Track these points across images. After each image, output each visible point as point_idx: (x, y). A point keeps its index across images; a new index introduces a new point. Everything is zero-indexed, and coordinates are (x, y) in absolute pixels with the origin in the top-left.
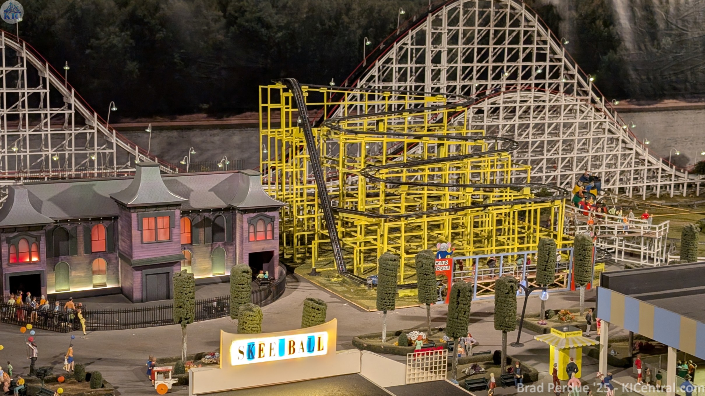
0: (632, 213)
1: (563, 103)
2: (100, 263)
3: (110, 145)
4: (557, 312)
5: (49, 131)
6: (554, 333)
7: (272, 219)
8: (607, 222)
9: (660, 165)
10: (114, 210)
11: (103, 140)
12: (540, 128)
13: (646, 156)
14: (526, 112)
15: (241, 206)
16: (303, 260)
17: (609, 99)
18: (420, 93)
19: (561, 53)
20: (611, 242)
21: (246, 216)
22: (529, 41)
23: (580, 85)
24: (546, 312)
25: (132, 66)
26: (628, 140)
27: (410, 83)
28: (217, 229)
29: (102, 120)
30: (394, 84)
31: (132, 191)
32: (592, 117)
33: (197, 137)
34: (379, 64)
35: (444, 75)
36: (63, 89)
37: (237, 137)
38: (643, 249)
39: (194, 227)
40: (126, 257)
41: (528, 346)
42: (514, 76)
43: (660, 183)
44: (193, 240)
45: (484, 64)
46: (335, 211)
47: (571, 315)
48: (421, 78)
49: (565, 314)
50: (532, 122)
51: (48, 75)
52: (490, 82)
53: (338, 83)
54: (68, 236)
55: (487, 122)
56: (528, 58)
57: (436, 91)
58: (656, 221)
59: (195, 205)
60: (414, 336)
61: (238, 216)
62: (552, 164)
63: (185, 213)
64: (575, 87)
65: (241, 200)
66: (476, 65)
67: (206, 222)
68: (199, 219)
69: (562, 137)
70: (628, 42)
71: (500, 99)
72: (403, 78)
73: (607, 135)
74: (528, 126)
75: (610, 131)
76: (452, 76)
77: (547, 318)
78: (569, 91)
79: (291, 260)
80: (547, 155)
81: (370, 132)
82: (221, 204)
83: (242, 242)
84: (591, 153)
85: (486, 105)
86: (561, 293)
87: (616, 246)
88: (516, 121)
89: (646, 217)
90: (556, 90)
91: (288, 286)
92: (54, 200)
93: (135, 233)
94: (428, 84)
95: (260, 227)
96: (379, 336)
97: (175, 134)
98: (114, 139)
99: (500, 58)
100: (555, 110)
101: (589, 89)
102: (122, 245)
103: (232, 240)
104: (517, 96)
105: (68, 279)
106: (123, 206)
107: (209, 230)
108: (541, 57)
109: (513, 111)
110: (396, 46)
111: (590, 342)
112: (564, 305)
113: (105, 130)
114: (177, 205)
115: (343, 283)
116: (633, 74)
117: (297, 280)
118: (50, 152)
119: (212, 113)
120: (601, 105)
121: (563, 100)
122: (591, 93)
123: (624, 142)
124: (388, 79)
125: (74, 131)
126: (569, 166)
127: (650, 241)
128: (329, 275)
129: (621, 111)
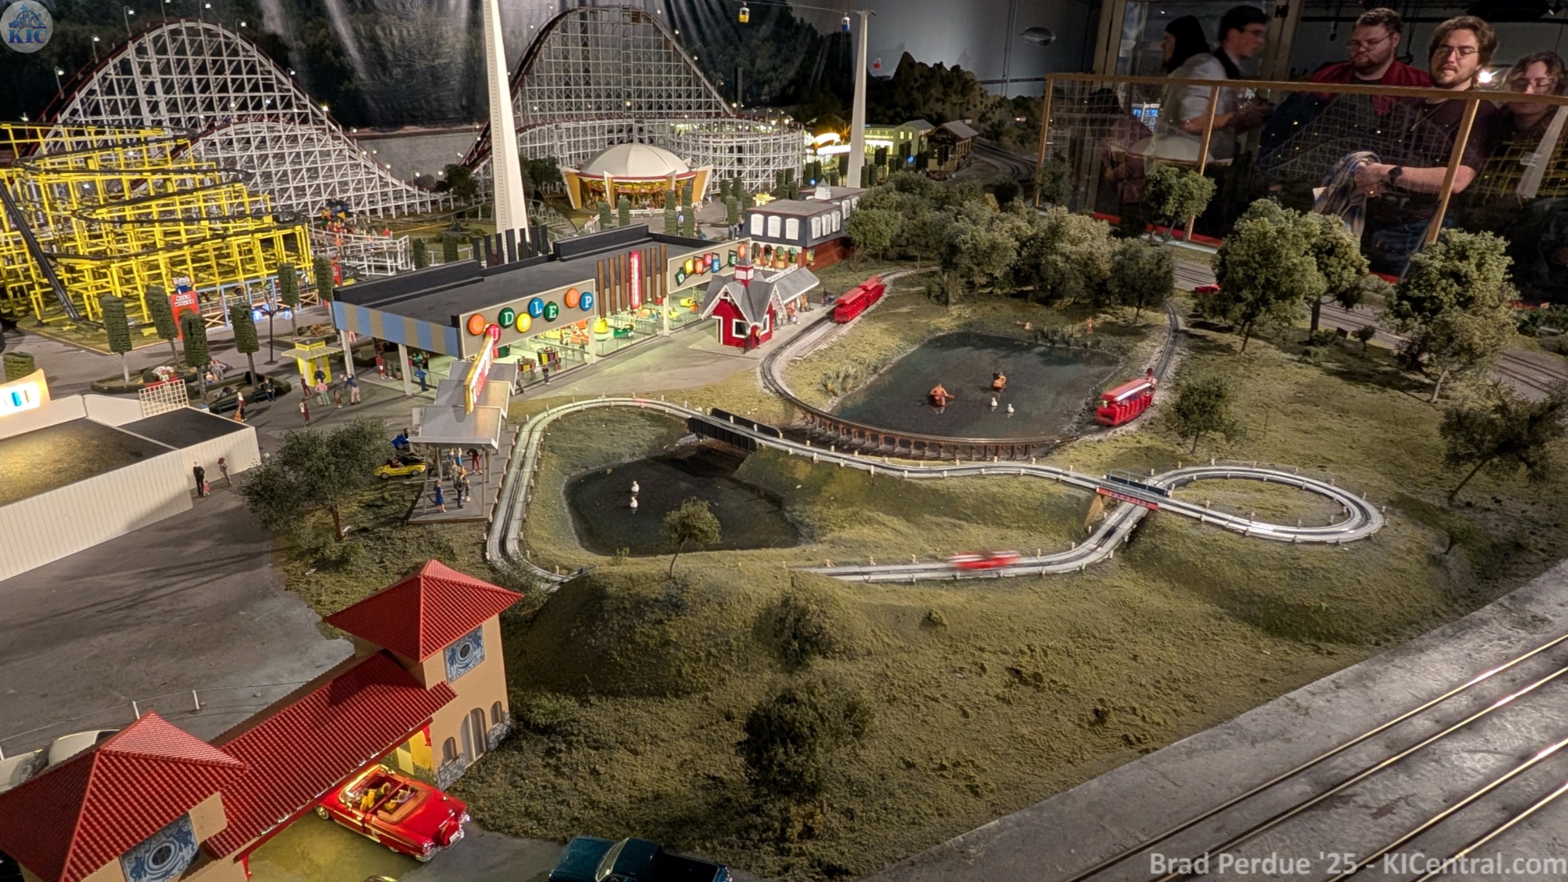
0: (374, 232)
1: (299, 132)
4: (309, 328)
6: (298, 347)
8: (353, 242)
9: (403, 186)
12: (280, 157)
13: (389, 179)
14: (263, 141)
16: (26, 312)
17: (346, 128)
18: (139, 126)
19: (288, 84)
20: (361, 259)
22: (251, 71)
23: (314, 114)
24: (300, 329)
26: (369, 164)
27: (124, 115)
34: (80, 96)
38: (389, 263)
41: (282, 362)
42: (243, 106)
43: (405, 202)
45: (207, 95)
47: (323, 329)
48: (136, 110)
49: (316, 329)
52: (218, 114)
55: (221, 155)
56: (255, 88)
57: (158, 124)
58: (396, 237)
62: (300, 191)
64: (310, 117)
66: (198, 96)
69: (305, 166)
71: (232, 131)
73: (348, 162)
74: (267, 156)
75: (350, 157)
76: (173, 106)
77: (300, 334)
78: (305, 121)
80: (292, 185)
84: (337, 179)
85: (216, 136)
86: (315, 310)
87: (366, 263)
88: (254, 152)
89: (388, 234)
90: (291, 120)
96: (121, 377)
99: (225, 88)
100: (293, 139)
101: (325, 118)
104: (249, 127)
108: (268, 87)
109: (248, 141)
110: (97, 76)
111: (333, 350)
112: (316, 320)
115: (78, 330)
120: (340, 132)
121: (299, 130)
122: (327, 121)
123: (365, 167)
126: (317, 192)
127: (394, 255)
128: (59, 325)
129: (359, 138)
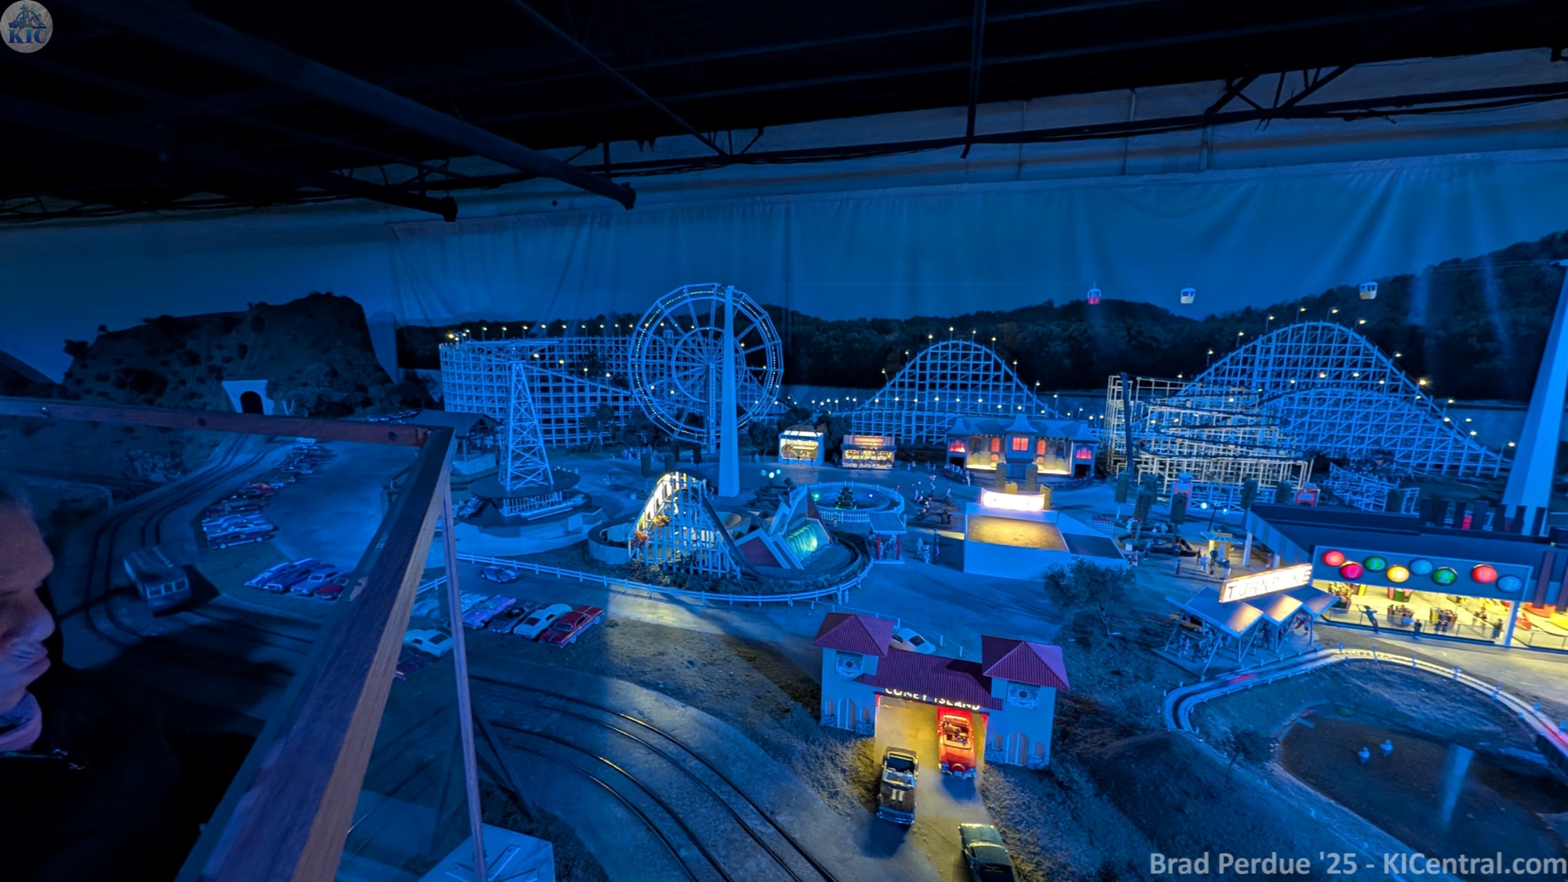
3: (1031, 402)
5: (1002, 394)
15: (1073, 438)
29: (1029, 390)
34: (1215, 365)
36: (1012, 373)
98: (1034, 399)
110: (1232, 354)
113: (1030, 394)
125: (1014, 394)
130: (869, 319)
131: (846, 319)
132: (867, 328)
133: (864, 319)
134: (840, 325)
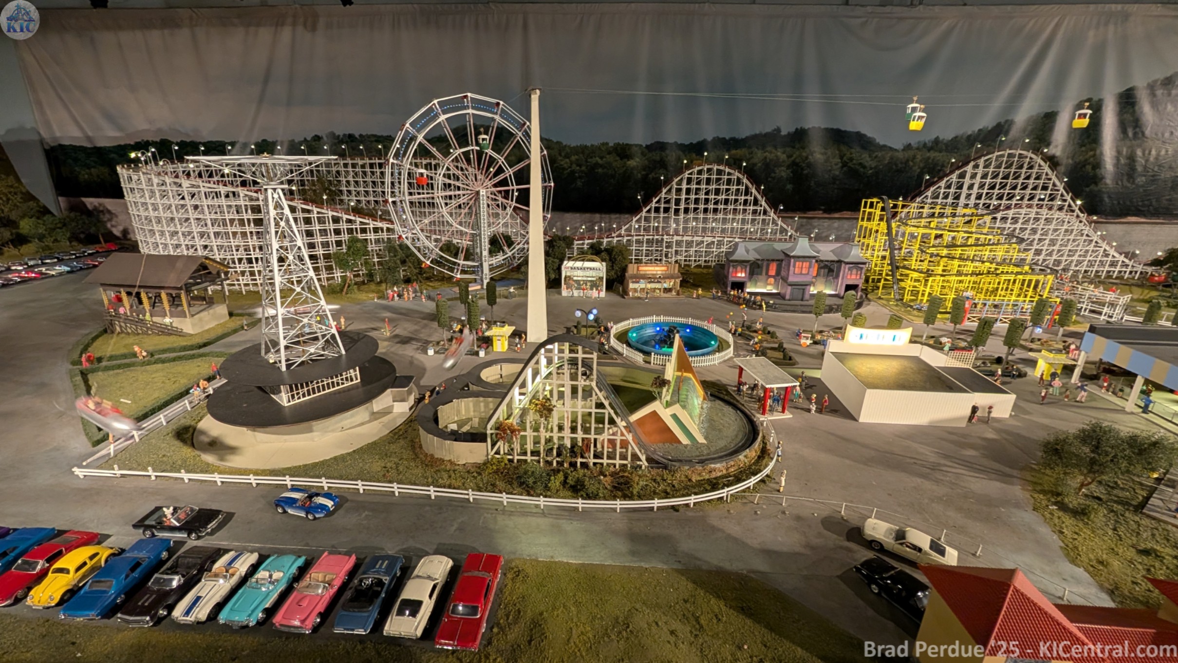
0: (1101, 288)
1: (1054, 216)
2: (772, 280)
3: (777, 225)
5: (750, 217)
6: (1040, 352)
7: (862, 268)
9: (1122, 258)
10: (782, 257)
11: (774, 222)
12: (1035, 230)
13: (1112, 252)
14: (1027, 220)
15: (846, 260)
16: (873, 290)
17: (1091, 216)
18: (955, 206)
19: (1060, 186)
21: (848, 266)
22: (1037, 178)
23: (1070, 206)
25: (789, 187)
26: (1100, 242)
27: (950, 200)
28: (831, 270)
29: (775, 213)
30: (939, 201)
31: (793, 249)
32: (1077, 226)
33: (815, 222)
34: (932, 189)
35: (973, 197)
36: (759, 197)
37: (836, 224)
38: (1106, 310)
39: (820, 268)
40: (785, 280)
42: (1022, 199)
43: (1118, 269)
44: (818, 275)
45: (1002, 191)
46: (898, 268)
47: (1050, 343)
48: (958, 198)
49: (1045, 342)
50: (1030, 227)
51: (754, 191)
52: (1004, 202)
53: (905, 199)
54: (759, 266)
55: (998, 225)
56: (1035, 188)
57: (966, 206)
58: (1120, 294)
59: (822, 258)
60: (944, 340)
61: (843, 265)
63: (817, 261)
64: (1066, 207)
65: (847, 257)
66: (996, 191)
67: (825, 267)
68: (822, 265)
69: (1050, 237)
70: (1109, 180)
71: (1011, 213)
72: (946, 197)
74: (1026, 229)
75: (1087, 235)
76: (979, 197)
78: (1061, 209)
79: (866, 290)
80: (1036, 247)
81: (925, 227)
82: (835, 258)
83: (843, 278)
85: (999, 215)
88: (1019, 226)
89: (1112, 291)
90: (1050, 209)
91: (865, 303)
92: (755, 250)
93: (791, 268)
94: (962, 200)
95: (854, 271)
96: (922, 337)
97: (805, 220)
98: (780, 222)
99: (1015, 188)
100: (1049, 220)
101: (1077, 209)
102: (783, 273)
103: (837, 276)
105: (756, 286)
106: (787, 255)
107: (826, 270)
108: (1045, 188)
109: (1018, 219)
110: (946, 179)
113: (776, 218)
114: (814, 257)
115: (897, 305)
116: (1107, 200)
117: (869, 300)
118: (749, 226)
119: (825, 211)
120: (1083, 219)
121: (1057, 215)
122: (1078, 211)
123: (1096, 242)
124: (937, 197)
125: (762, 217)
127: (1113, 305)
128: (888, 300)
130: (611, 144)
131: (589, 144)
132: (609, 153)
133: (607, 144)
134: (582, 150)
